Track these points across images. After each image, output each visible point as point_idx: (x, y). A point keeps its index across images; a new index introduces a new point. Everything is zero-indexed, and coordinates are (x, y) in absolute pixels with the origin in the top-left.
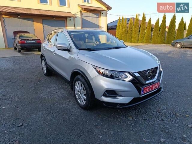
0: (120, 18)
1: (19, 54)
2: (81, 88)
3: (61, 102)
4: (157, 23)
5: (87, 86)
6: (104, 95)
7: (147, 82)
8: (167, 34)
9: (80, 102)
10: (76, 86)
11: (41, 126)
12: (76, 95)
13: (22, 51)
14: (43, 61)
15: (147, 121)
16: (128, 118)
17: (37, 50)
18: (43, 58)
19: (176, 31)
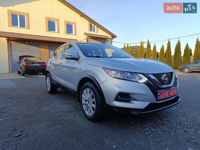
0: (125, 46)
1: (23, 77)
2: (89, 96)
3: (66, 115)
4: (162, 49)
5: (96, 91)
6: (117, 99)
7: (164, 86)
8: (173, 60)
9: (88, 114)
10: (83, 96)
11: (42, 136)
12: (84, 106)
13: (25, 75)
14: (48, 78)
15: (168, 132)
16: (145, 129)
17: (42, 73)
18: (48, 74)
19: (182, 57)
